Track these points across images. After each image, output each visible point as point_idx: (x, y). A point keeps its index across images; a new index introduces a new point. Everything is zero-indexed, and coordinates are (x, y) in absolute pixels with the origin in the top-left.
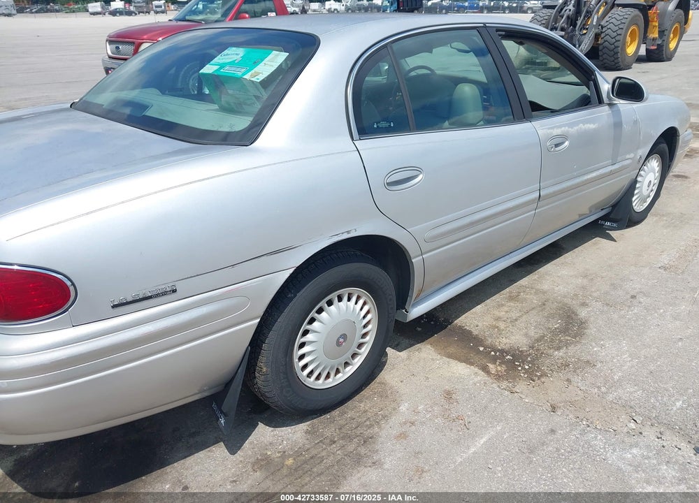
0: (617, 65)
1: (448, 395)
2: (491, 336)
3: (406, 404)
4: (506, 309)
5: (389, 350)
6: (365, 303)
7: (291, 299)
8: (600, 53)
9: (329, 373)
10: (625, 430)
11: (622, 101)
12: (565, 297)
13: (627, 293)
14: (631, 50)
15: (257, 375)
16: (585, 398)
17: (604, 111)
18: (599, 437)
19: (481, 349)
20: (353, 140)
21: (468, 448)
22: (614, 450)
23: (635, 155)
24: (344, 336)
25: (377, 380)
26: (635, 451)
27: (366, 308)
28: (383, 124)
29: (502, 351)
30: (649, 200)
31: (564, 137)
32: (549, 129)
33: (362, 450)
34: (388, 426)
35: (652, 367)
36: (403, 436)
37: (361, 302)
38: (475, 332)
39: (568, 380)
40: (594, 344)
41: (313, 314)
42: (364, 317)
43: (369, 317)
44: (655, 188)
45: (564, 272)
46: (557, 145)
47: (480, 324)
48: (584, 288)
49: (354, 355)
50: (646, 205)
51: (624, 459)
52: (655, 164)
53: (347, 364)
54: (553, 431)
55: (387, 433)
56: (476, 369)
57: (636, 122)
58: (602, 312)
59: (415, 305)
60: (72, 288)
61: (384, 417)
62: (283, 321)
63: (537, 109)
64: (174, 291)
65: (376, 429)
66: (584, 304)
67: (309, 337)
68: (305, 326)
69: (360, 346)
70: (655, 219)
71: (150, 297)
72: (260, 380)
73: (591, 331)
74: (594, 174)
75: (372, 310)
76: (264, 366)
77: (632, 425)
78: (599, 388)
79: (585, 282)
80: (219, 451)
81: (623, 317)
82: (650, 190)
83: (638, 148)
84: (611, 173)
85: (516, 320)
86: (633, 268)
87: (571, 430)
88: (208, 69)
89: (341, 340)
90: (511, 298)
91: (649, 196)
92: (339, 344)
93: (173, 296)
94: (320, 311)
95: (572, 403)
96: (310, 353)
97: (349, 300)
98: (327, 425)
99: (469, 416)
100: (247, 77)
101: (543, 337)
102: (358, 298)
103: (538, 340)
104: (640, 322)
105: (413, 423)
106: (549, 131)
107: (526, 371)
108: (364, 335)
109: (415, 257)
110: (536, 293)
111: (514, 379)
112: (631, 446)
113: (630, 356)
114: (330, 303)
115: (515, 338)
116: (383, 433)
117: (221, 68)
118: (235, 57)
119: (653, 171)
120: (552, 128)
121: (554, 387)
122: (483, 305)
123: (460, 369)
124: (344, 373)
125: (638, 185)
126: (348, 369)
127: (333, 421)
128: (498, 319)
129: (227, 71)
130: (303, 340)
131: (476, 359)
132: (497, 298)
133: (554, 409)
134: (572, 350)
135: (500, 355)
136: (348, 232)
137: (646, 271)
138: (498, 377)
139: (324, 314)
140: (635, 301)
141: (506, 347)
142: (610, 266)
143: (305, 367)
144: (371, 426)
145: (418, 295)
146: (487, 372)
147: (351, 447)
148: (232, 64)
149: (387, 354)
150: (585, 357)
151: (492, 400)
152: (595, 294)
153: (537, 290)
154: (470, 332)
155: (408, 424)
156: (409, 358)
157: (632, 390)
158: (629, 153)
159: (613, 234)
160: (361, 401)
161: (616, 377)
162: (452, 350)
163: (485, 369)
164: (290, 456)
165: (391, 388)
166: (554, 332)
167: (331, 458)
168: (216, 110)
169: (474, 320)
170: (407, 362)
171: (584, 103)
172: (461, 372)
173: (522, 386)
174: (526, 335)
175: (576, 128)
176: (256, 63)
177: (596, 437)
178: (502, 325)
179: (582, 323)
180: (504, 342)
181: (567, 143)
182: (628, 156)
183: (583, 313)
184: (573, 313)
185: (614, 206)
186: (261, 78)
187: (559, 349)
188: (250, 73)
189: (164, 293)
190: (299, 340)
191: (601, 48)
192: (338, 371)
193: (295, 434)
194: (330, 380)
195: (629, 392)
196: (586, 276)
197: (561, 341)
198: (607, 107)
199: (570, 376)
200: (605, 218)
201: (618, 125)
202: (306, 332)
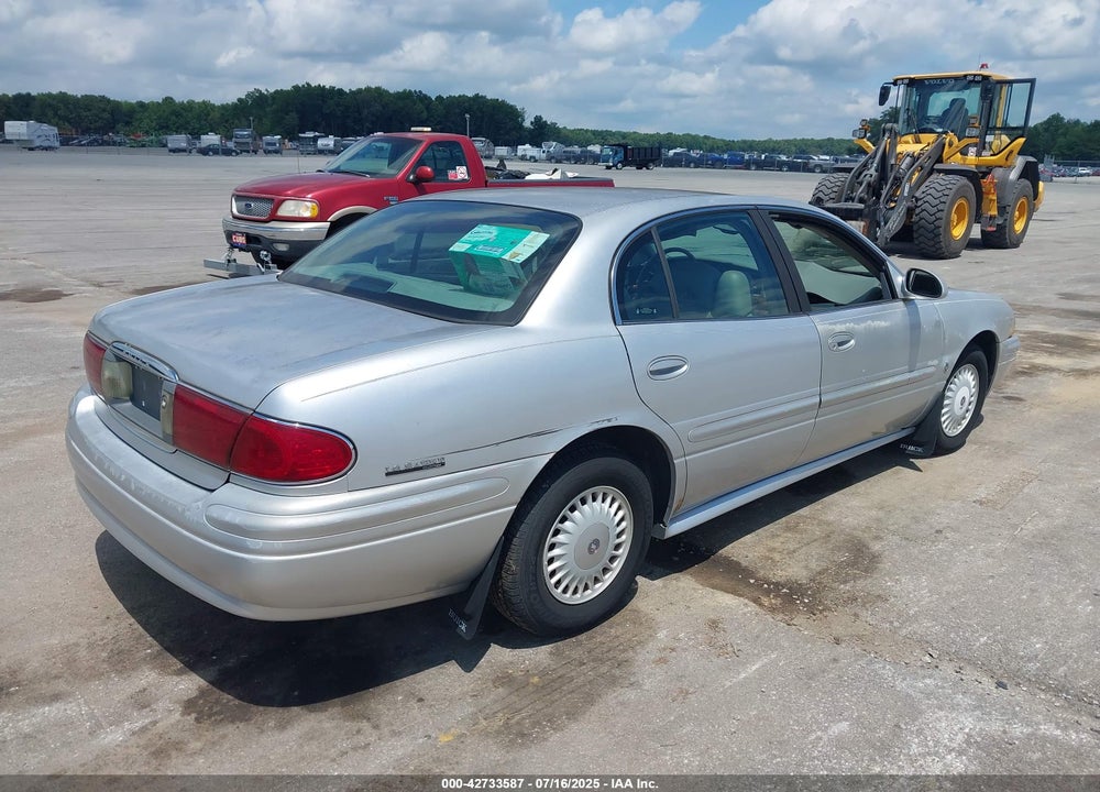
0: (939, 251)
1: (714, 624)
2: (763, 567)
3: (665, 632)
4: (781, 539)
5: (640, 579)
6: (619, 508)
7: (546, 490)
8: (915, 235)
9: (576, 587)
10: (919, 663)
11: (918, 297)
12: (855, 529)
13: (931, 528)
14: (958, 232)
15: (504, 575)
16: (874, 633)
17: (898, 307)
18: (888, 667)
19: (752, 581)
20: (615, 324)
21: (739, 673)
22: (904, 679)
23: (940, 361)
24: (596, 542)
25: (629, 607)
26: (928, 681)
27: (621, 514)
28: (646, 311)
29: (777, 584)
30: (965, 423)
31: (850, 334)
32: (830, 324)
33: (617, 672)
34: (645, 652)
35: (954, 603)
36: (662, 661)
37: (616, 505)
38: (744, 564)
39: (856, 615)
40: (887, 579)
41: (565, 511)
42: (618, 525)
43: (624, 524)
44: (972, 407)
45: (855, 502)
46: (840, 344)
47: (750, 555)
48: (879, 520)
49: (605, 570)
50: (961, 428)
51: (915, 687)
52: (968, 378)
53: (597, 580)
54: (835, 660)
55: (644, 657)
56: (746, 601)
57: (938, 324)
58: (899, 546)
59: (674, 520)
60: (353, 452)
61: (639, 643)
62: (536, 514)
63: (816, 302)
64: (443, 464)
65: (631, 653)
66: (877, 538)
67: (561, 538)
68: (556, 525)
69: (613, 559)
70: (974, 447)
71: (421, 468)
72: (507, 580)
73: (886, 565)
74: (888, 381)
75: (628, 517)
76: (513, 563)
77: (928, 659)
78: (892, 623)
79: (881, 514)
80: (452, 669)
81: (924, 552)
82: (964, 408)
83: (943, 354)
84: (909, 382)
85: (794, 551)
86: (941, 501)
87: (856, 661)
88: (458, 247)
89: (593, 547)
90: (788, 529)
91: (964, 418)
92: (591, 551)
93: (441, 469)
94: (573, 509)
95: (860, 637)
96: (559, 557)
97: (603, 501)
98: (573, 648)
99: (737, 644)
100: (506, 257)
101: (827, 570)
102: (613, 501)
103: (820, 573)
104: (945, 558)
105: (673, 650)
106: (831, 327)
107: (806, 605)
108: (617, 547)
109: (678, 458)
110: (819, 525)
111: (791, 612)
112: (924, 677)
113: (930, 591)
114: (584, 502)
115: (794, 570)
116: (640, 658)
117: (474, 246)
118: (487, 236)
119: (968, 385)
120: (835, 324)
121: (840, 622)
122: (753, 534)
123: (727, 600)
124: (593, 590)
125: (946, 402)
126: (597, 586)
127: (580, 644)
128: (773, 550)
129: (480, 250)
130: (554, 540)
131: (746, 590)
132: (771, 528)
133: (837, 641)
134: (861, 583)
135: (775, 588)
136: (609, 420)
137: (956, 504)
138: (773, 610)
139: (576, 513)
140: (940, 537)
141: (782, 580)
142: (913, 498)
143: (553, 573)
144: (624, 651)
145: (678, 507)
146: (761, 605)
147: (604, 669)
148: (486, 243)
149: (636, 583)
150: (877, 591)
151: (764, 631)
152: (891, 528)
153: (821, 520)
154: (738, 564)
155: (669, 650)
156: (665, 587)
157: (929, 624)
158: (932, 359)
159: (918, 462)
160: (611, 627)
161: (912, 612)
162: (717, 581)
163: (756, 601)
164: (534, 675)
165: (646, 615)
166: (840, 565)
167: (582, 678)
168: (461, 290)
169: (744, 549)
170: (664, 590)
171: (875, 297)
172: (727, 602)
173: (800, 620)
174: (806, 567)
175: (863, 325)
176: (514, 244)
177: (884, 668)
178: (777, 557)
179: (874, 557)
180: (779, 575)
181: (852, 342)
182: (930, 363)
183: (876, 547)
184: (864, 546)
185: (918, 426)
186: (521, 259)
187: (845, 582)
188: (509, 254)
189: (433, 466)
190: (550, 540)
191: (915, 228)
192: (586, 588)
193: (538, 656)
194: (578, 595)
195: (926, 626)
196: (882, 508)
197: (847, 575)
198: (901, 303)
199: (857, 610)
200: (907, 440)
201: (915, 326)
202: (557, 532)
